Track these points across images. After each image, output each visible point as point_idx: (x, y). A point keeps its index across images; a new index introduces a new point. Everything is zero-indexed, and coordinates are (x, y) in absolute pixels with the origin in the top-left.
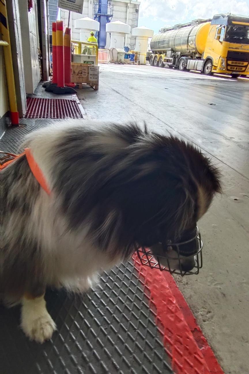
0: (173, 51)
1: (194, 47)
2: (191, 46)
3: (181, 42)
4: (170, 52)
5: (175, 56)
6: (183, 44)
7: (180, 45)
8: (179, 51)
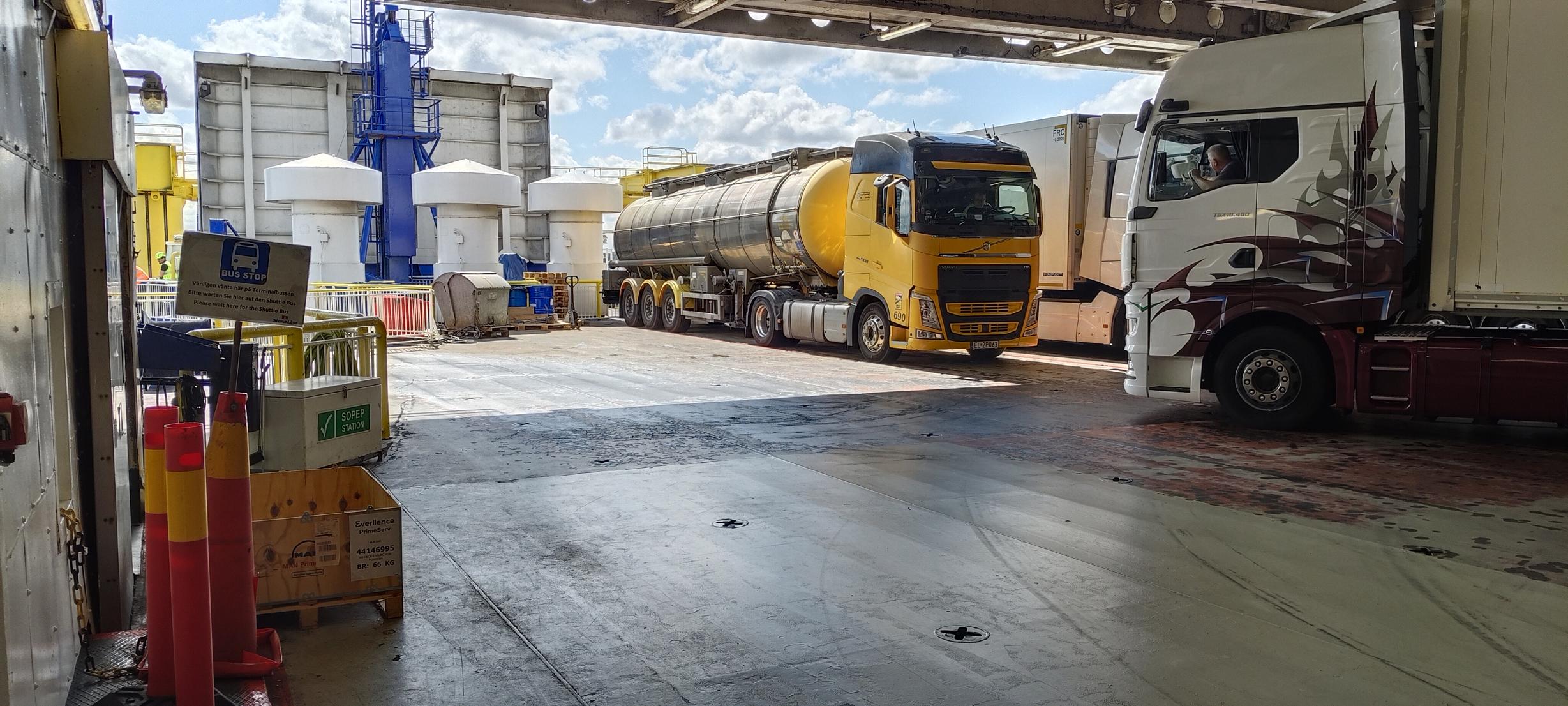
0: (715, 265)
1: (800, 252)
2: (785, 248)
3: (744, 233)
4: (704, 270)
5: (728, 286)
6: (753, 239)
7: (738, 241)
8: (741, 268)
